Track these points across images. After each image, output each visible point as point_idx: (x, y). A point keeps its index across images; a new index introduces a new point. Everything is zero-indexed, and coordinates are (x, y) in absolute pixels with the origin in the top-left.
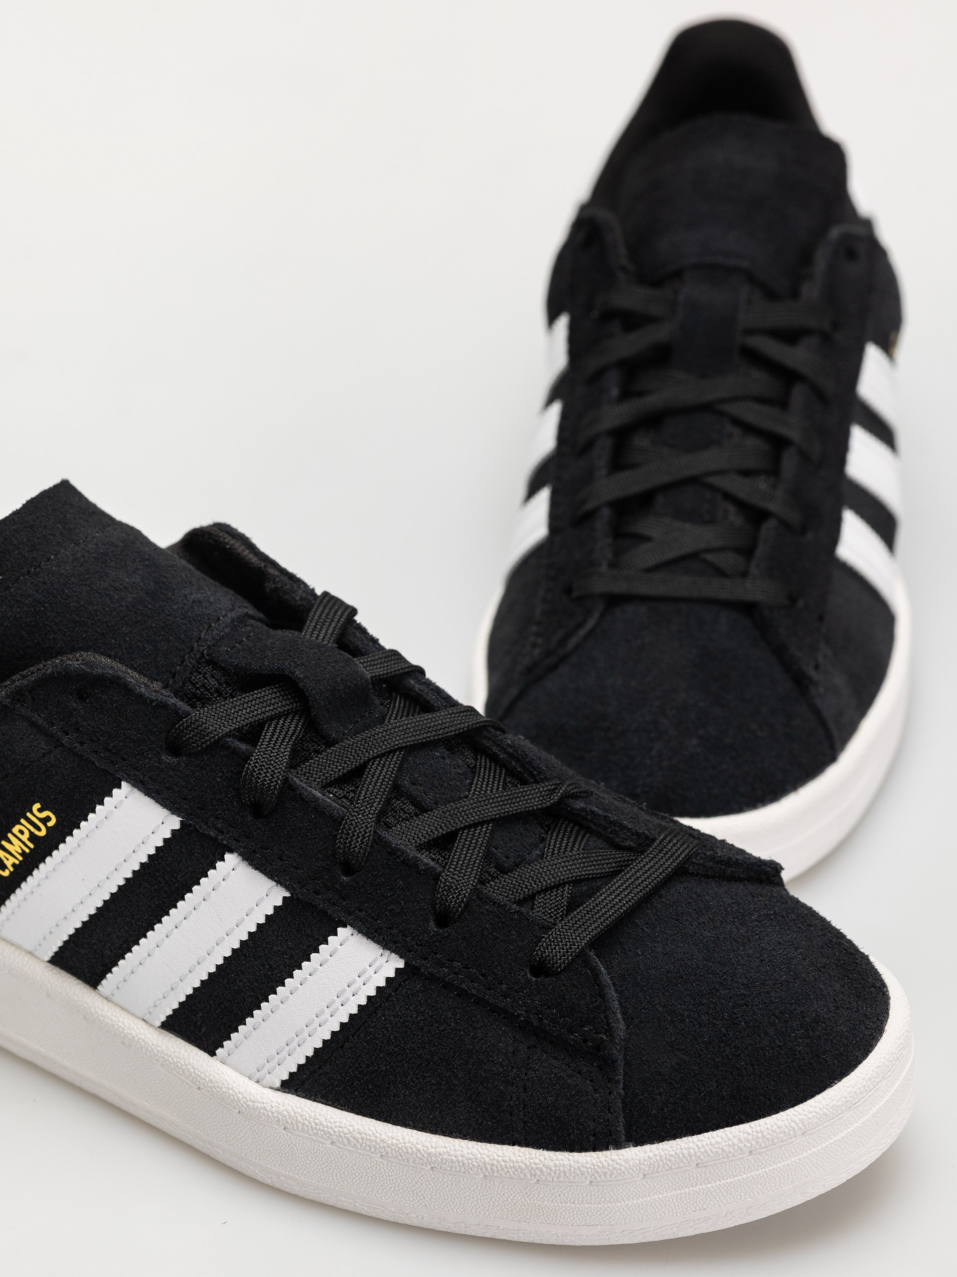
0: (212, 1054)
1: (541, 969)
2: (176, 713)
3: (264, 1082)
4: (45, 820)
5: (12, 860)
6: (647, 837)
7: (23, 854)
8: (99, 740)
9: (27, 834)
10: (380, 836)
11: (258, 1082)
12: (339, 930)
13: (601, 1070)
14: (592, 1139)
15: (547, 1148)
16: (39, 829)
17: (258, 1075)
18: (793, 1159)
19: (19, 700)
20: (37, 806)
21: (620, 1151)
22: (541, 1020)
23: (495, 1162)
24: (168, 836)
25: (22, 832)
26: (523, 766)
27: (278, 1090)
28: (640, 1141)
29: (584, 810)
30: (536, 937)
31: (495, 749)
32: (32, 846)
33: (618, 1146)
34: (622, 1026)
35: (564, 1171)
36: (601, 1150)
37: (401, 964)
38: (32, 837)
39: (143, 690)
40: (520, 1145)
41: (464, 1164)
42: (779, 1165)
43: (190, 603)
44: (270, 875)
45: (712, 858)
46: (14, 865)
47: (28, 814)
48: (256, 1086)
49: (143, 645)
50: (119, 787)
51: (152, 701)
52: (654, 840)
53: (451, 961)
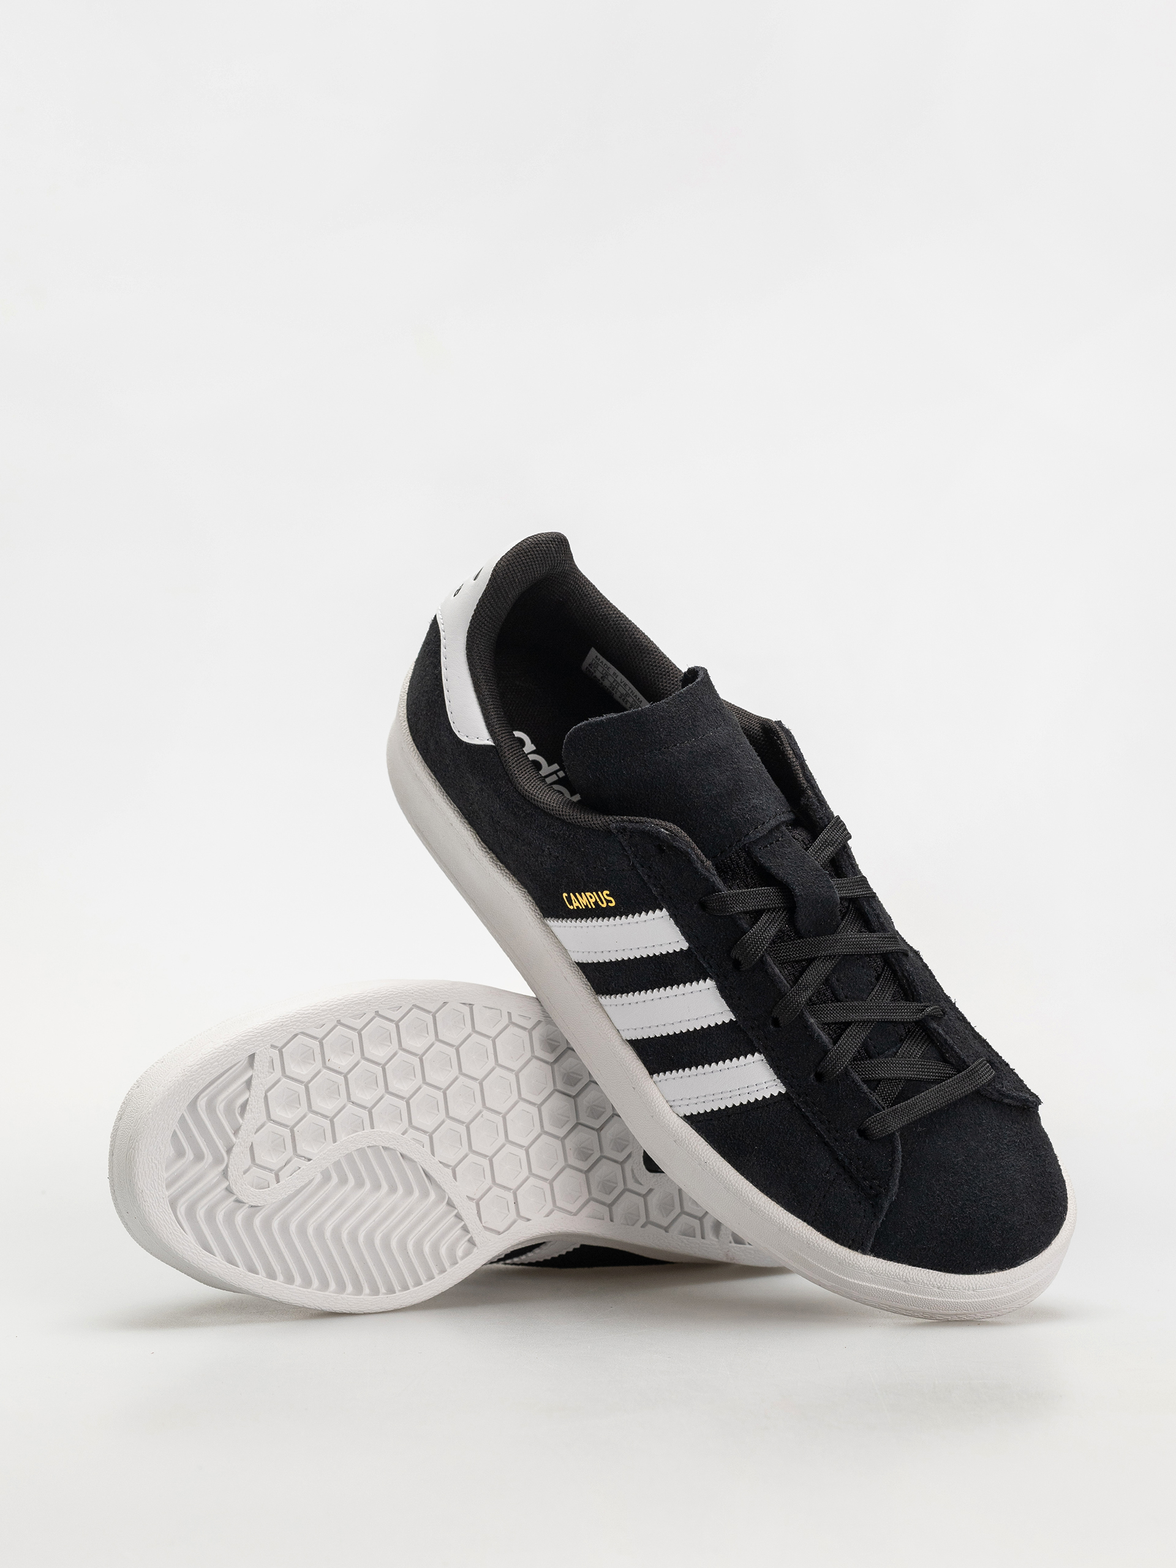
0: (651, 1073)
1: (863, 1133)
2: (713, 887)
3: (675, 1109)
4: (608, 901)
5: (578, 904)
6: (964, 1062)
7: (586, 906)
8: (661, 880)
9: (594, 900)
10: (803, 1014)
11: (671, 1106)
12: (756, 1054)
13: (873, 1207)
14: (851, 1242)
15: (823, 1233)
16: (603, 903)
17: (672, 1103)
18: (962, 1300)
19: (622, 833)
20: (608, 893)
21: (864, 1256)
22: (850, 1163)
23: (790, 1227)
24: (678, 950)
25: (591, 898)
26: (909, 986)
27: (681, 1117)
28: (878, 1255)
29: (935, 1029)
30: (870, 1113)
31: (897, 968)
32: (594, 907)
33: (864, 1252)
34: (895, 1189)
35: (827, 1251)
36: (853, 1250)
37: (783, 1091)
38: (596, 903)
39: (699, 865)
40: (808, 1224)
41: (771, 1218)
42: (952, 1300)
43: (750, 807)
44: (729, 1005)
45: (998, 1091)
46: (577, 907)
47: (599, 893)
48: (669, 1108)
49: (711, 826)
50: (661, 910)
51: (701, 875)
52: (968, 1066)
53: (814, 1104)
